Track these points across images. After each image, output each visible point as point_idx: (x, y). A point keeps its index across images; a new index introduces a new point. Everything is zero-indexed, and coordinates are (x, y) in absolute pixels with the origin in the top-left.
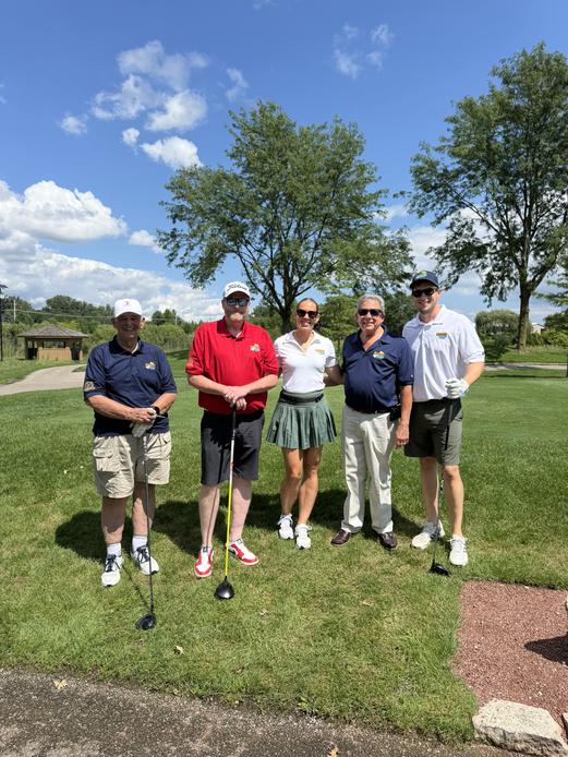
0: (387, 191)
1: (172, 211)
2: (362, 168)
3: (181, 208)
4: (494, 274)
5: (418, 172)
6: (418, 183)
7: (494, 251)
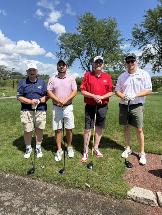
0: (124, 39)
1: (60, 46)
2: (117, 32)
3: (63, 45)
4: (156, 64)
5: (134, 33)
6: (134, 36)
7: (157, 57)
